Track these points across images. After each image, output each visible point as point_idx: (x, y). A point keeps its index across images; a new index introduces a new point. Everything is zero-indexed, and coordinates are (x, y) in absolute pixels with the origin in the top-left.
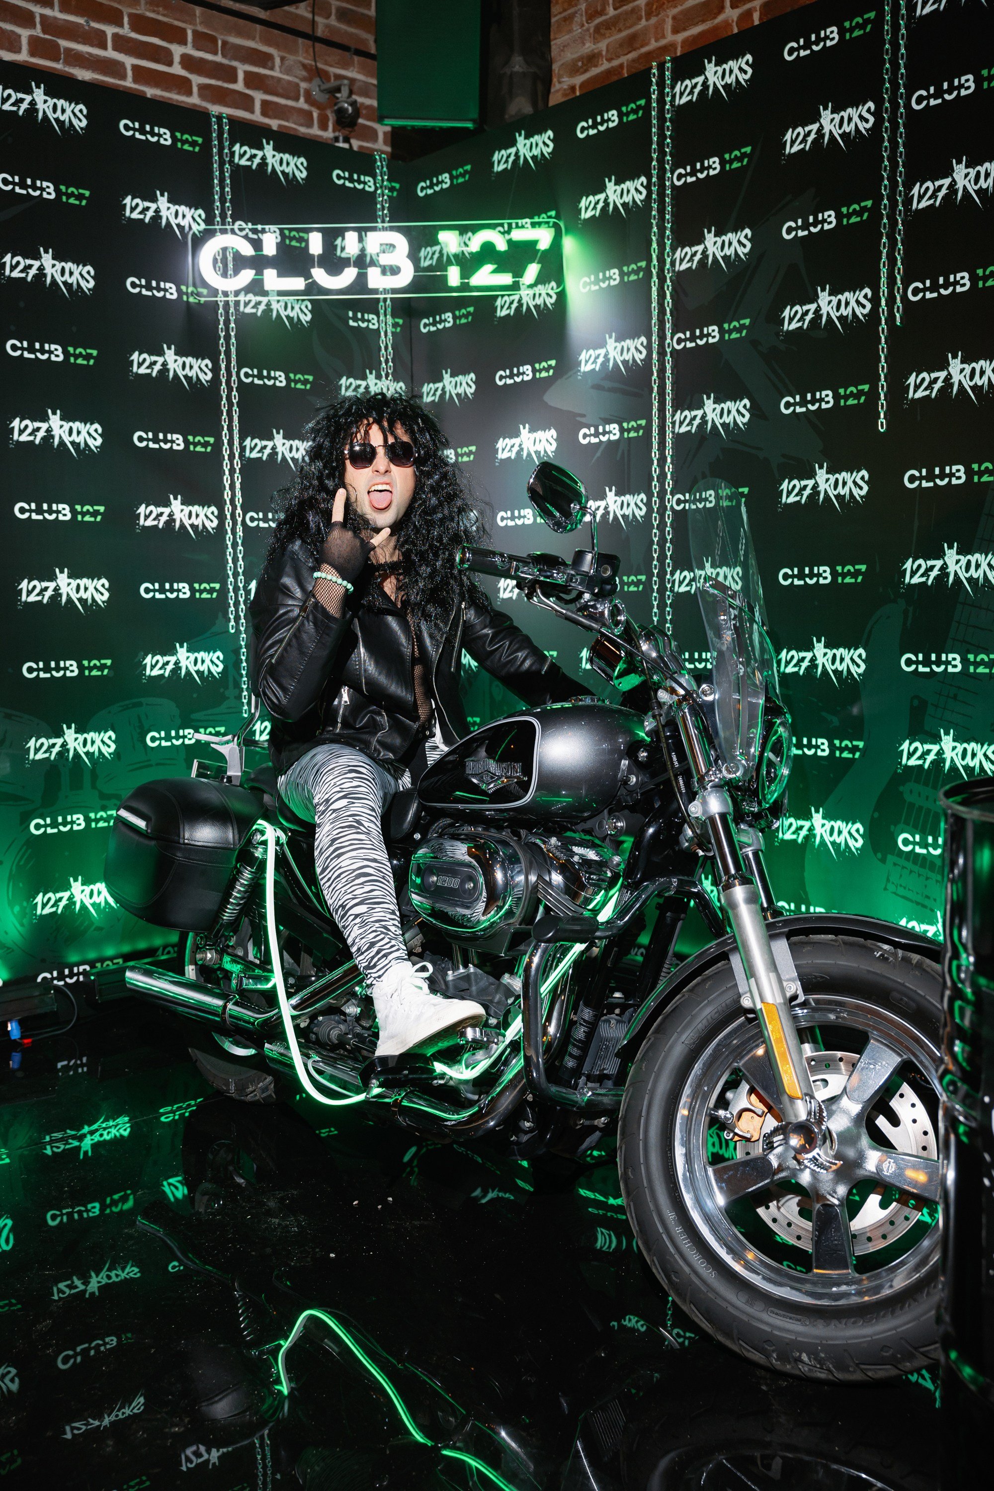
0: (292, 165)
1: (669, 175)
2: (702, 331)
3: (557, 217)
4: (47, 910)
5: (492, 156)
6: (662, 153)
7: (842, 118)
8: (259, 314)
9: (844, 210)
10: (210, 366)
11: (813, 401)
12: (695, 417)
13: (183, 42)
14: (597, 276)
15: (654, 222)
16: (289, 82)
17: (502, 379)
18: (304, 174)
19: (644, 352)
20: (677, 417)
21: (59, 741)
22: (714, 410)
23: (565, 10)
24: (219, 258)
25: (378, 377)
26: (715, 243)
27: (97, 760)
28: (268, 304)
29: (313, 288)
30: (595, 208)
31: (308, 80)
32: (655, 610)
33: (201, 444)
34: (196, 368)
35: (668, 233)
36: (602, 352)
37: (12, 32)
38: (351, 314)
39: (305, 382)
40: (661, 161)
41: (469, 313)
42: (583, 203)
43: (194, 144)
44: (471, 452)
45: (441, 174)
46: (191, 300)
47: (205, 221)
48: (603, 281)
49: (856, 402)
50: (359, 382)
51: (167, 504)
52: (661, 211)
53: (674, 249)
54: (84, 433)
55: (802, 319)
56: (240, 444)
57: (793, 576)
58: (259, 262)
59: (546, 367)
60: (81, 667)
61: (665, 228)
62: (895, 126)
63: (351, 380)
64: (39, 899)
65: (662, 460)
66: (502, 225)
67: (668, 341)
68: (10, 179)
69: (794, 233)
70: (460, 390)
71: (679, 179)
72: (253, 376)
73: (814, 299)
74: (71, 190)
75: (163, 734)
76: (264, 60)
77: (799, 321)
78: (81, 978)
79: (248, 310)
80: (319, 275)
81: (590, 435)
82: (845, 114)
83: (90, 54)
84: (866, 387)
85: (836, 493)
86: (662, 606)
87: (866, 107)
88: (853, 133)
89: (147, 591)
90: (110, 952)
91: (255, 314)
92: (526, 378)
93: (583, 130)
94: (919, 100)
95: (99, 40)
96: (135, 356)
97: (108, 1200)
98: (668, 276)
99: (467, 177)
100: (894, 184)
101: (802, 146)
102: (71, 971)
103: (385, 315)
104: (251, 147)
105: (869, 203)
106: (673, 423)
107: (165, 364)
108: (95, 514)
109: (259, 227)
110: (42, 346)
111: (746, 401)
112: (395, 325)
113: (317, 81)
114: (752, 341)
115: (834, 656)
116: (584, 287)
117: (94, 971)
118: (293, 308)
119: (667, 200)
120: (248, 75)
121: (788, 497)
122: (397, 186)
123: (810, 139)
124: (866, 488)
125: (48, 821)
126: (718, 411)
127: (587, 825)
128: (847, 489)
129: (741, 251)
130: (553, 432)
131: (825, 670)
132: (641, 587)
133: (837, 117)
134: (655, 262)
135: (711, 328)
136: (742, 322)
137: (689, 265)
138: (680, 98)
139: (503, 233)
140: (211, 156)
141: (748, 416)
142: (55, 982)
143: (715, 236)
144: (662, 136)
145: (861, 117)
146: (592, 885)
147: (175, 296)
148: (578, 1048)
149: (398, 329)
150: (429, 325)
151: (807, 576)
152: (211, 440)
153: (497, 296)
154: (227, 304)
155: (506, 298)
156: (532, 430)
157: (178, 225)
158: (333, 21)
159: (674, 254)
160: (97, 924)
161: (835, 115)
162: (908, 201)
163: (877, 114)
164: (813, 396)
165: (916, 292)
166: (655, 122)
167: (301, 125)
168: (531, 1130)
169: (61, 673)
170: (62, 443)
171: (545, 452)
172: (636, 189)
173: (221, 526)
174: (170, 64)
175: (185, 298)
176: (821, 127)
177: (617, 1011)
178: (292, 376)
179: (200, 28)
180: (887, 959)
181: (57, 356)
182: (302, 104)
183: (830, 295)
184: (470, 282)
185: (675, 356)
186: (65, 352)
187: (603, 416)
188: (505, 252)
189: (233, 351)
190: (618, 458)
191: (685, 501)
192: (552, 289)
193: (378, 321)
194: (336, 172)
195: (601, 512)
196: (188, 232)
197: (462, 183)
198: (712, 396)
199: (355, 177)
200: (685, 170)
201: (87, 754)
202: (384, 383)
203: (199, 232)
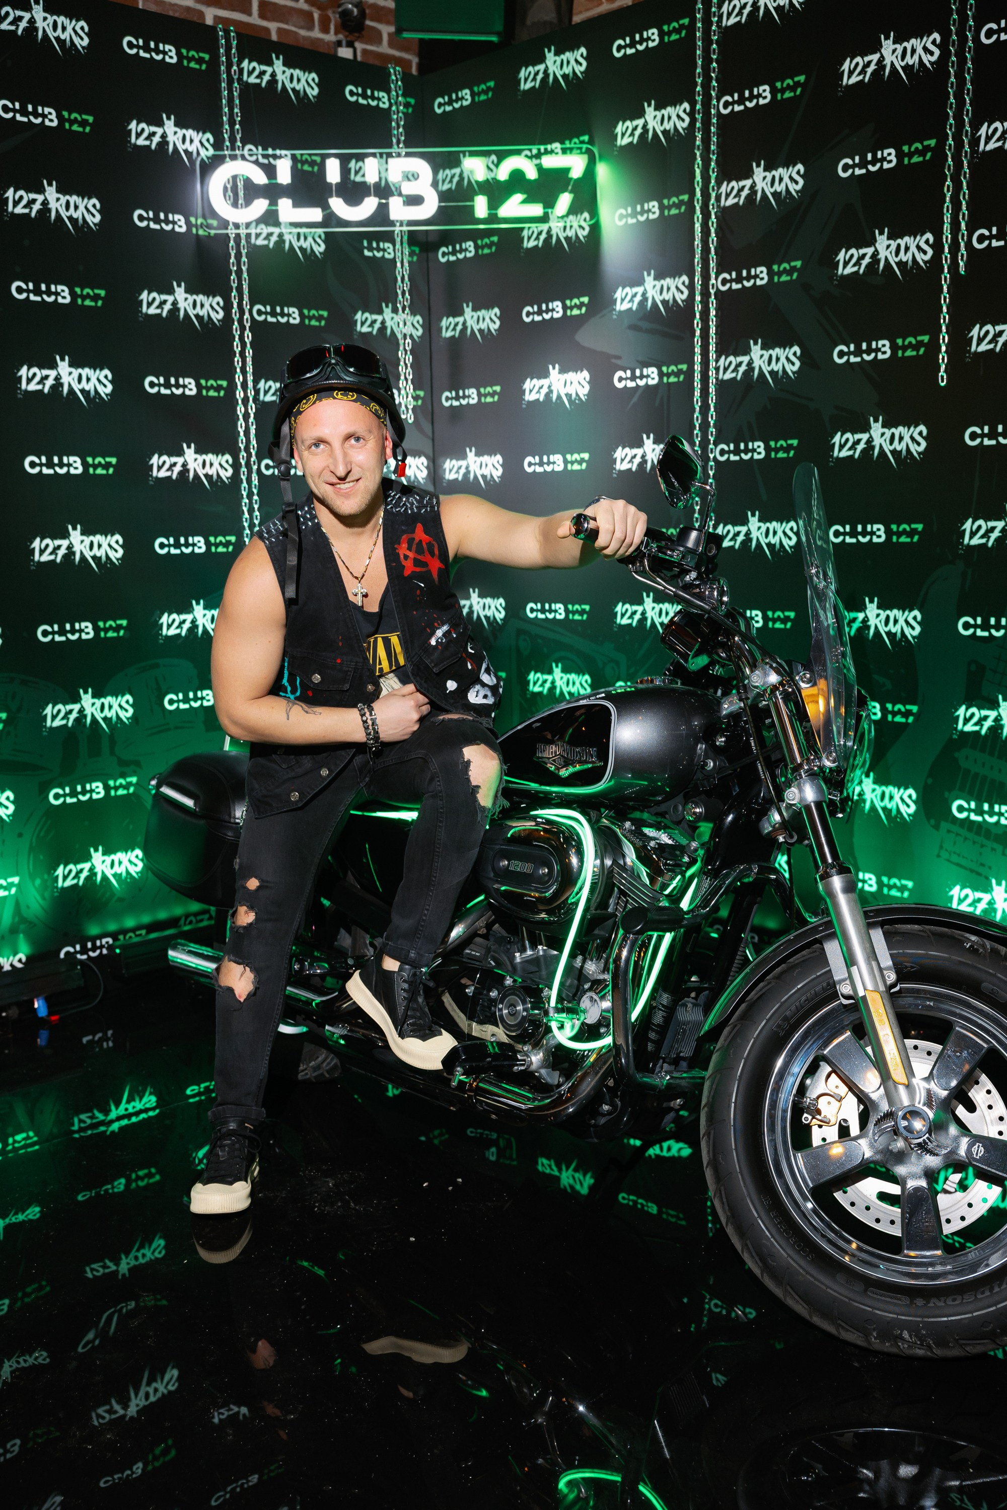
0: (303, 81)
1: (714, 102)
2: (749, 272)
3: (591, 142)
4: (69, 883)
5: (519, 72)
6: (707, 79)
7: (905, 49)
8: (271, 245)
9: (906, 148)
10: (222, 303)
11: (869, 351)
12: (741, 363)
14: (634, 209)
15: (698, 153)
17: (529, 315)
18: (316, 91)
19: (686, 292)
20: (721, 362)
21: (76, 707)
22: (762, 356)
24: (229, 186)
25: (395, 311)
26: (764, 178)
27: (115, 725)
28: (281, 235)
29: (330, 219)
30: (632, 134)
33: (214, 388)
34: (207, 306)
35: (713, 164)
36: (640, 290)
39: (320, 318)
40: (706, 86)
42: (619, 129)
43: (200, 61)
44: (495, 393)
45: (461, 89)
46: (201, 232)
47: (213, 146)
48: (642, 214)
49: (914, 353)
50: (375, 317)
51: (181, 453)
52: (706, 141)
53: (719, 184)
54: (94, 380)
55: (858, 263)
56: (254, 387)
57: (845, 534)
58: (273, 192)
59: (578, 305)
60: (96, 629)
61: (710, 160)
62: (962, 60)
63: (367, 315)
64: (60, 871)
65: (705, 408)
66: (530, 151)
67: (713, 281)
68: (11, 106)
69: (850, 171)
70: (483, 326)
71: (725, 107)
72: (266, 313)
73: (872, 242)
74: (74, 116)
75: (181, 696)
77: (854, 265)
78: (105, 951)
79: (260, 242)
80: (337, 204)
81: (626, 379)
82: (908, 45)
84: (926, 338)
85: (892, 448)
87: (931, 38)
88: (916, 66)
89: (162, 546)
90: (130, 923)
91: (267, 246)
92: (556, 316)
93: (620, 49)
94: (989, 34)
96: (144, 296)
97: (134, 1176)
98: (713, 212)
99: (490, 94)
100: (960, 124)
101: (861, 77)
102: (94, 944)
103: (402, 245)
104: (260, 63)
105: (932, 142)
106: (717, 369)
107: (175, 303)
108: (107, 466)
109: (272, 152)
110: (48, 288)
111: (796, 349)
112: (411, 254)
114: (803, 285)
115: (888, 618)
117: (118, 943)
118: (306, 239)
119: (713, 129)
121: (840, 450)
122: (412, 101)
123: (870, 70)
124: (924, 444)
125: (67, 790)
126: (766, 357)
127: (662, 808)
128: (903, 444)
129: (793, 188)
130: (585, 374)
131: (877, 632)
133: (900, 48)
134: (698, 195)
135: (759, 270)
136: (793, 264)
137: (736, 200)
138: (728, 19)
139: (530, 158)
140: (219, 74)
141: (798, 364)
142: (79, 956)
143: (765, 170)
144: (707, 60)
145: (925, 49)
146: (669, 870)
147: (184, 229)
148: (657, 1032)
149: (414, 259)
150: (449, 254)
151: (860, 534)
152: (224, 383)
153: (524, 228)
154: (238, 236)
155: (533, 230)
156: (562, 371)
157: (186, 151)
159: (719, 188)
160: (118, 895)
161: (898, 46)
162: (975, 142)
163: (943, 46)
164: (869, 345)
165: (981, 239)
166: (699, 43)
167: (301, 28)
168: (609, 1113)
169: (77, 636)
170: (71, 390)
171: (577, 394)
172: (678, 116)
173: (236, 476)
175: (194, 231)
176: (882, 58)
177: (693, 995)
178: (306, 312)
180: (977, 950)
181: (64, 298)
182: (302, 4)
183: (889, 238)
184: (496, 214)
185: (720, 297)
186: (73, 294)
187: (640, 358)
188: (535, 180)
189: (245, 286)
190: (657, 403)
191: (729, 452)
192: (585, 220)
193: (394, 250)
194: (349, 88)
195: (638, 460)
196: (196, 159)
197: (484, 101)
198: (760, 341)
199: (369, 92)
200: (733, 97)
201: (105, 719)
202: (401, 317)
203: (208, 158)
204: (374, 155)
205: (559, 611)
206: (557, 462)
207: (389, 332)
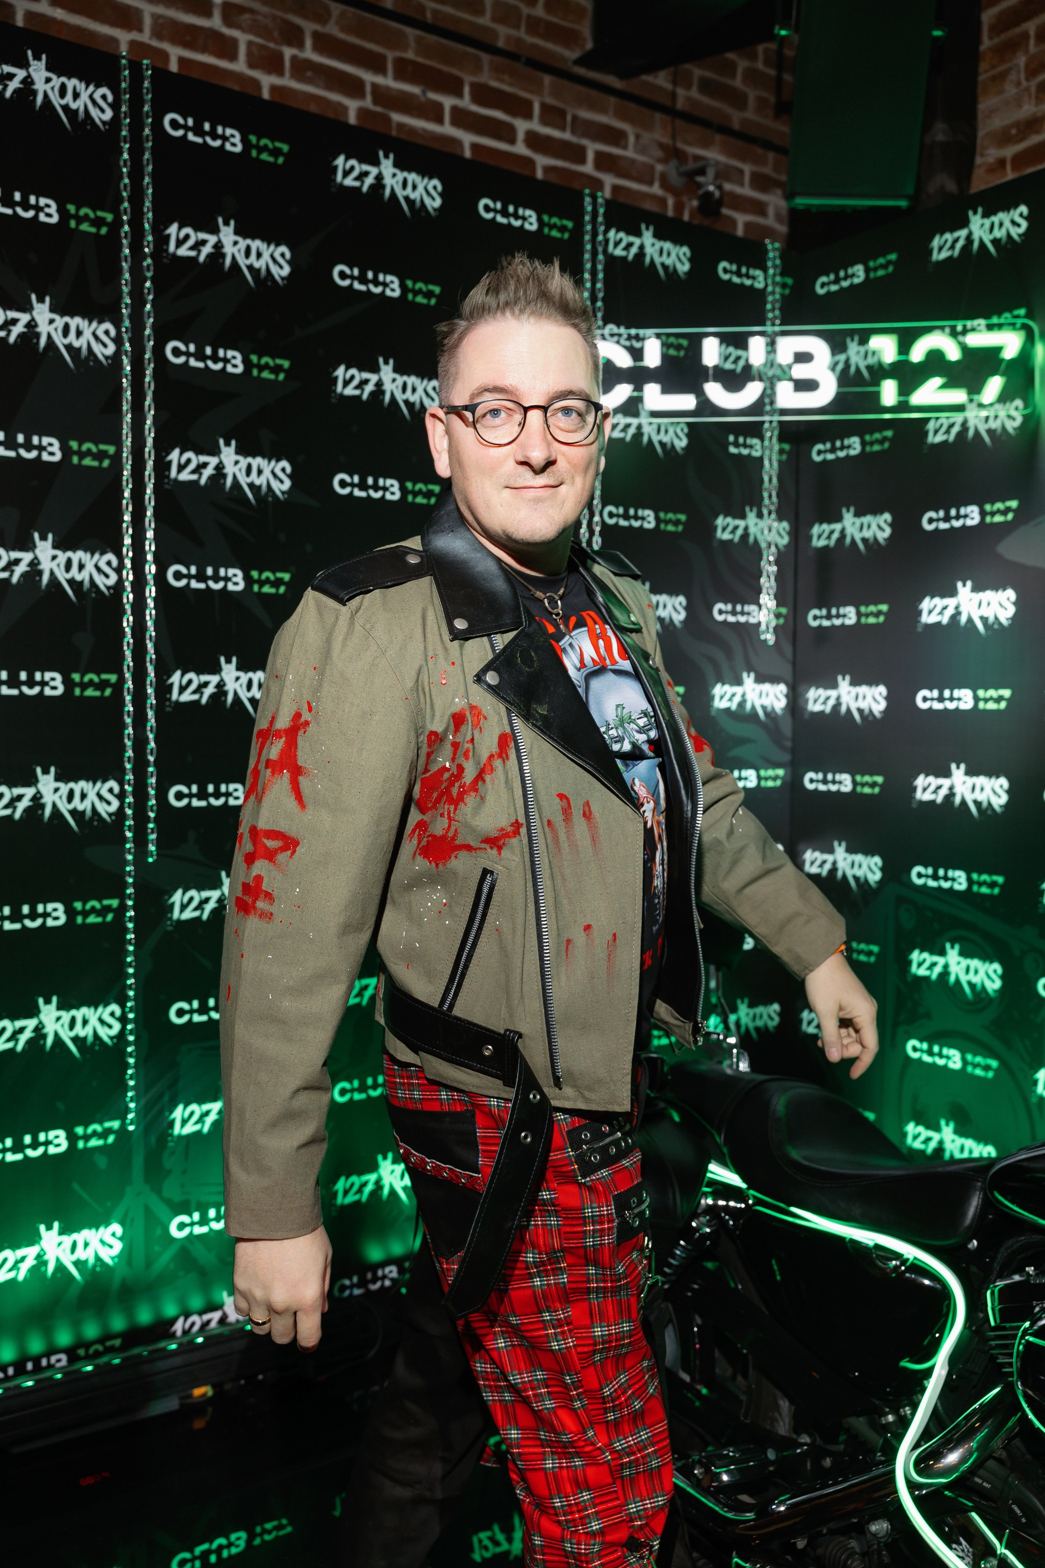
0: (674, 256)
3: (1028, 316)
4: (350, 1199)
5: (931, 240)
8: (629, 438)
13: (528, 115)
16: (644, 164)
17: (931, 521)
18: (687, 267)
21: (373, 980)
23: (993, 67)
25: (760, 515)
28: (639, 427)
29: (705, 406)
31: (665, 161)
37: (340, 104)
39: (677, 523)
41: (885, 439)
43: (563, 229)
45: (852, 265)
50: (737, 522)
58: (637, 376)
59: (1003, 510)
63: (729, 520)
64: (341, 1184)
66: (953, 327)
68: (350, 272)
70: (867, 534)
72: (618, 516)
74: (418, 286)
76: (617, 137)
78: (387, 1284)
79: (617, 434)
80: (715, 391)
83: (425, 130)
91: (624, 439)
92: (969, 523)
95: (435, 114)
99: (890, 268)
102: (374, 1274)
103: (771, 440)
104: (628, 234)
110: (376, 482)
112: (781, 451)
113: (674, 163)
117: (404, 1274)
118: (666, 431)
120: (599, 155)
122: (790, 282)
125: (356, 1084)
130: (1010, 594)
139: (957, 340)
140: (583, 244)
142: (355, 1290)
149: (784, 457)
150: (825, 451)
153: (928, 420)
155: (946, 421)
156: (975, 589)
158: (694, 93)
160: (408, 1214)
171: (996, 618)
174: (512, 141)
178: (662, 515)
179: (550, 101)
181: (393, 493)
182: (656, 189)
184: (907, 402)
186: (403, 489)
188: (957, 362)
192: (1017, 409)
193: (763, 446)
194: (724, 264)
197: (883, 277)
199: (744, 270)
202: (766, 522)
204: (762, 334)
205: (959, 880)
206: (964, 699)
207: (751, 539)
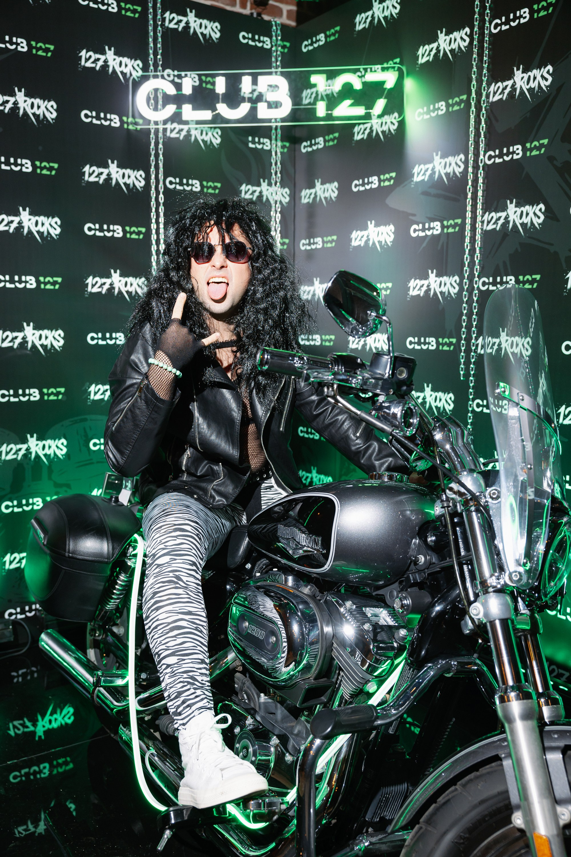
0: (209, 28)
1: (487, 25)
2: (508, 150)
3: (401, 63)
4: (13, 566)
5: (355, 18)
6: (483, 8)
8: (181, 138)
10: (143, 176)
12: (500, 217)
14: (428, 108)
15: (474, 64)
18: (218, 35)
19: (462, 166)
20: (486, 217)
21: (24, 447)
22: (515, 212)
24: (152, 97)
25: (270, 184)
26: (522, 78)
27: (53, 460)
28: (189, 131)
30: (429, 55)
32: (462, 366)
34: (133, 177)
35: (485, 71)
36: (430, 166)
38: (250, 139)
39: (215, 188)
40: (482, 14)
42: (421, 51)
43: (134, 11)
45: (319, 34)
46: (131, 127)
47: (142, 69)
48: (433, 111)
50: (255, 188)
51: (109, 276)
52: (481, 55)
53: (489, 85)
54: (47, 225)
58: (179, 100)
59: (389, 178)
60: (42, 394)
61: (483, 68)
63: (249, 187)
64: (7, 558)
65: (473, 251)
66: (358, 70)
67: (481, 157)
70: (327, 195)
71: (495, 28)
72: (176, 183)
74: (39, 45)
75: (102, 440)
78: (37, 614)
79: (174, 135)
80: (222, 109)
81: (419, 230)
86: (467, 363)
89: (93, 339)
91: (178, 138)
92: (374, 186)
96: (87, 169)
98: (484, 106)
99: (337, 35)
102: (30, 608)
103: (276, 140)
104: (178, 14)
106: (482, 222)
107: (109, 175)
108: (54, 283)
109: (183, 74)
110: (16, 161)
111: (542, 206)
112: (283, 147)
114: (549, 157)
116: (419, 116)
118: (207, 134)
119: (486, 45)
122: (288, 44)
125: (15, 503)
126: (519, 213)
129: (543, 84)
130: (392, 227)
132: (452, 348)
134: (474, 95)
135: (516, 147)
136: (541, 142)
137: (501, 96)
139: (360, 77)
140: (147, 21)
141: (542, 217)
143: (523, 72)
147: (118, 125)
149: (286, 150)
150: (307, 146)
153: (354, 125)
154: (157, 131)
155: (361, 126)
156: (377, 225)
157: (122, 72)
159: (488, 88)
167: (227, 5)
169: (27, 398)
170: (30, 232)
171: (386, 242)
172: (462, 38)
175: (125, 126)
178: (205, 183)
181: (27, 168)
185: (486, 169)
186: (33, 165)
187: (429, 216)
188: (360, 90)
189: (161, 165)
190: (439, 247)
191: (489, 284)
192: (395, 118)
193: (271, 144)
194: (242, 34)
195: (424, 288)
196: (130, 78)
197: (333, 40)
198: (514, 200)
199: (257, 37)
200: (501, 20)
201: (45, 455)
202: (273, 189)
203: (138, 77)
207: (264, 199)
